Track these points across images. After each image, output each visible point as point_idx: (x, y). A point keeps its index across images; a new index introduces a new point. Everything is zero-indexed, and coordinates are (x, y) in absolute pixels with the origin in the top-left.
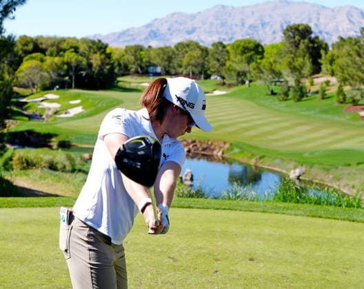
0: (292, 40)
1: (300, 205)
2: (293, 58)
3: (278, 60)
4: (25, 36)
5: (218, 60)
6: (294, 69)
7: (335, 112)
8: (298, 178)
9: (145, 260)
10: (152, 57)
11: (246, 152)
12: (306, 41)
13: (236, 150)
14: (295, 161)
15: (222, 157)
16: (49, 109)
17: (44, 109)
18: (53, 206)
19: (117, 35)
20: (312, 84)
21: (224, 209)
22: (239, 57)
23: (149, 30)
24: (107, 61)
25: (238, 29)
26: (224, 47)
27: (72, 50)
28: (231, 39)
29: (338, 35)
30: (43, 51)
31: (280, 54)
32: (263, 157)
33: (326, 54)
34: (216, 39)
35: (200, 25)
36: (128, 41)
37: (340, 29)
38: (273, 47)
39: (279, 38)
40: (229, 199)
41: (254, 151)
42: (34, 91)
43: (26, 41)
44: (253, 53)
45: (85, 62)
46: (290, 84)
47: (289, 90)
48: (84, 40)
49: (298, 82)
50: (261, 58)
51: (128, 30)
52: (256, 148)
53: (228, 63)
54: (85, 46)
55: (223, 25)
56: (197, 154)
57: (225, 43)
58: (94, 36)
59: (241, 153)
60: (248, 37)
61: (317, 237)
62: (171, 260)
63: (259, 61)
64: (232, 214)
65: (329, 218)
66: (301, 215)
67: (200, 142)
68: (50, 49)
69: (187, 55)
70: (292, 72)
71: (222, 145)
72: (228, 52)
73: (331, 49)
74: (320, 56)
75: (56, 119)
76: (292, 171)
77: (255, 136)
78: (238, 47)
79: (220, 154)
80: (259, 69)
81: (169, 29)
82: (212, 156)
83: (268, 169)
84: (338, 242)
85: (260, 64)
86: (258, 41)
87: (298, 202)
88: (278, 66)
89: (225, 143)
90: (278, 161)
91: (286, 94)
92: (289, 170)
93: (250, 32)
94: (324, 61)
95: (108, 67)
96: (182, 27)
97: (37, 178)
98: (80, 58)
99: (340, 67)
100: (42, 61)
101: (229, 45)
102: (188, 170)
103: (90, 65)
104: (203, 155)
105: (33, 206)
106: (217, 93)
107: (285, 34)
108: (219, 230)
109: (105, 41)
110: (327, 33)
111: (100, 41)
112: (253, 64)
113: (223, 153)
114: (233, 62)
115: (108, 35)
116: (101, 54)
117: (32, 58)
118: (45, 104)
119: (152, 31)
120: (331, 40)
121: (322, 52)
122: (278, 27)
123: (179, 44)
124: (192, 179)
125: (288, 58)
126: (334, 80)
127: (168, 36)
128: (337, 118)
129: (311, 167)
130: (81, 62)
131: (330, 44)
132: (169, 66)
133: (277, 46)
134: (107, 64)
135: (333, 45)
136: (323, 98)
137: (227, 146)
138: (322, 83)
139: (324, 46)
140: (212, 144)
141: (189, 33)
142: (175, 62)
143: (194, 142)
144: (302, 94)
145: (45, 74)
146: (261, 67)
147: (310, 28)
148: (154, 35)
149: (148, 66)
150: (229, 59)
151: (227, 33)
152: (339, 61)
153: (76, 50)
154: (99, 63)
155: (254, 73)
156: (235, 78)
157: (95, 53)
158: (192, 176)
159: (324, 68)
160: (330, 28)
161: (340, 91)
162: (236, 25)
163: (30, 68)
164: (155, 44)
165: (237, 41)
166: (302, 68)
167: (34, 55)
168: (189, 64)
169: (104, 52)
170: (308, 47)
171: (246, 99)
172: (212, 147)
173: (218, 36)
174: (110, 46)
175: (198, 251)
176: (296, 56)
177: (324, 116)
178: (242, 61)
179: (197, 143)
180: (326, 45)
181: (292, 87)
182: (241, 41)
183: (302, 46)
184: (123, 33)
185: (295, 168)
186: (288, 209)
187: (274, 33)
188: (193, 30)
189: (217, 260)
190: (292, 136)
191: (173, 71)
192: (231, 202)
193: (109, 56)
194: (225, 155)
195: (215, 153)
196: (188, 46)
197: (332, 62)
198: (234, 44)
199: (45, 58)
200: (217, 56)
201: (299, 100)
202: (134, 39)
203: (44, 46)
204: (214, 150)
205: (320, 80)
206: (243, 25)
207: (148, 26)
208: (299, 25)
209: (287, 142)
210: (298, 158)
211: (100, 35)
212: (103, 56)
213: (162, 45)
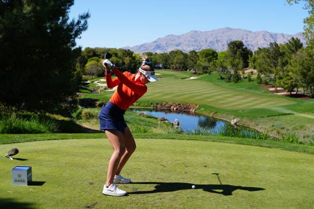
0: (232, 50)
1: (233, 138)
2: (233, 59)
3: (225, 60)
4: (89, 48)
5: (193, 61)
6: (233, 65)
7: (255, 88)
8: (236, 124)
9: (148, 166)
10: (157, 58)
11: (207, 110)
12: (240, 50)
13: (202, 109)
14: (234, 115)
15: (195, 113)
16: (102, 87)
17: (99, 87)
18: (101, 138)
19: (138, 47)
20: (244, 73)
21: (192, 140)
22: (204, 59)
23: (155, 44)
24: (133, 61)
25: (203, 44)
26: (196, 53)
27: (114, 55)
28: (199, 49)
29: (258, 47)
30: (98, 56)
31: (226, 57)
32: (217, 112)
33: (251, 57)
34: (192, 49)
35: (183, 42)
36: (144, 50)
37: (259, 43)
38: (222, 53)
39: (226, 49)
40: (196, 134)
41: (212, 110)
42: (94, 77)
43: (89, 50)
44: (211, 56)
45: (121, 62)
46: (231, 73)
47: (231, 77)
48: (120, 50)
49: (236, 72)
50: (216, 59)
51: (144, 44)
52: (213, 108)
53: (198, 62)
54: (121, 53)
55: (195, 41)
56: (182, 111)
57: (197, 51)
58: (126, 47)
59: (204, 111)
60: (209, 48)
61: (242, 155)
62: (162, 167)
63: (215, 61)
64: (197, 142)
65: (248, 145)
66: (233, 143)
67: (183, 104)
68: (102, 55)
69: (176, 58)
70: (233, 67)
71: (195, 106)
72: (198, 56)
73: (254, 54)
74: (248, 58)
75: (106, 92)
76: (232, 121)
77: (213, 101)
78: (203, 53)
79: (193, 111)
80: (215, 65)
81: (166, 44)
82: (189, 112)
83: (219, 119)
84: (253, 158)
85: (215, 62)
86: (214, 50)
87: (232, 136)
88: (225, 63)
89: (196, 105)
90: (224, 115)
91: (229, 79)
92: (231, 120)
93: (210, 45)
94: (250, 61)
95: (133, 64)
96: (173, 43)
97: (94, 123)
98: (118, 59)
99: (259, 64)
100: (98, 61)
101: (199, 52)
102: (176, 120)
103: (124, 63)
104: (185, 111)
105: (90, 138)
106: (192, 78)
107: (228, 46)
108: (189, 151)
109: (131, 50)
110: (252, 46)
111: (129, 50)
112: (212, 63)
113: (195, 110)
114: (201, 61)
115: (133, 47)
116: (129, 57)
117: (92, 59)
118: (100, 85)
119: (157, 45)
120: (254, 49)
121: (249, 56)
122: (225, 43)
123: (172, 51)
124: (178, 125)
125: (230, 59)
126: (255, 71)
127: (166, 48)
128: (257, 92)
129: (243, 118)
130: (118, 61)
131: (253, 52)
132: (166, 64)
133: (224, 53)
134: (133, 63)
135: (255, 52)
136: (249, 81)
137: (197, 107)
138: (249, 73)
139: (250, 53)
140: (189, 106)
141: (177, 46)
142: (170, 62)
143: (180, 104)
144: (238, 79)
145: (100, 68)
146: (216, 64)
147: (243, 43)
148: (158, 47)
149: (155, 64)
150: (199, 59)
151: (197, 46)
152: (259, 61)
153: (116, 55)
154: (129, 61)
155: (212, 67)
156: (202, 70)
157: (126, 57)
158: (178, 123)
159: (250, 65)
160: (254, 43)
161: (259, 77)
162: (203, 41)
163: (92, 64)
164: (159, 52)
165: (203, 50)
166: (238, 65)
167: (93, 58)
168: (177, 63)
169: (131, 56)
170: (241, 53)
171: (208, 81)
172: (190, 107)
173: (193, 47)
174: (134, 53)
175: (177, 162)
176: (234, 58)
177: (250, 91)
178: (205, 61)
179: (181, 105)
180: (251, 52)
181: (232, 75)
182: (205, 50)
183: (238, 53)
184: (142, 46)
185: (234, 119)
186: (226, 140)
187: (223, 46)
188: (180, 44)
189: (187, 167)
190: (233, 102)
191: (168, 66)
192: (197, 136)
193: (134, 58)
194: (197, 112)
195: (191, 110)
196: (176, 52)
197: (254, 61)
198: (201, 52)
199: (99, 59)
200: (192, 58)
201: (236, 82)
202: (147, 49)
203: (99, 53)
204: (190, 108)
205: (248, 71)
206: (206, 41)
207: (155, 42)
208: (236, 41)
209: (229, 105)
210: (235, 113)
211: (129, 47)
212: (131, 58)
213: (162, 52)
